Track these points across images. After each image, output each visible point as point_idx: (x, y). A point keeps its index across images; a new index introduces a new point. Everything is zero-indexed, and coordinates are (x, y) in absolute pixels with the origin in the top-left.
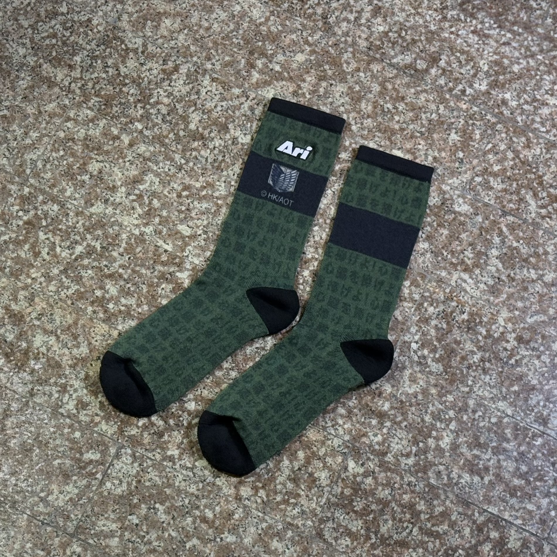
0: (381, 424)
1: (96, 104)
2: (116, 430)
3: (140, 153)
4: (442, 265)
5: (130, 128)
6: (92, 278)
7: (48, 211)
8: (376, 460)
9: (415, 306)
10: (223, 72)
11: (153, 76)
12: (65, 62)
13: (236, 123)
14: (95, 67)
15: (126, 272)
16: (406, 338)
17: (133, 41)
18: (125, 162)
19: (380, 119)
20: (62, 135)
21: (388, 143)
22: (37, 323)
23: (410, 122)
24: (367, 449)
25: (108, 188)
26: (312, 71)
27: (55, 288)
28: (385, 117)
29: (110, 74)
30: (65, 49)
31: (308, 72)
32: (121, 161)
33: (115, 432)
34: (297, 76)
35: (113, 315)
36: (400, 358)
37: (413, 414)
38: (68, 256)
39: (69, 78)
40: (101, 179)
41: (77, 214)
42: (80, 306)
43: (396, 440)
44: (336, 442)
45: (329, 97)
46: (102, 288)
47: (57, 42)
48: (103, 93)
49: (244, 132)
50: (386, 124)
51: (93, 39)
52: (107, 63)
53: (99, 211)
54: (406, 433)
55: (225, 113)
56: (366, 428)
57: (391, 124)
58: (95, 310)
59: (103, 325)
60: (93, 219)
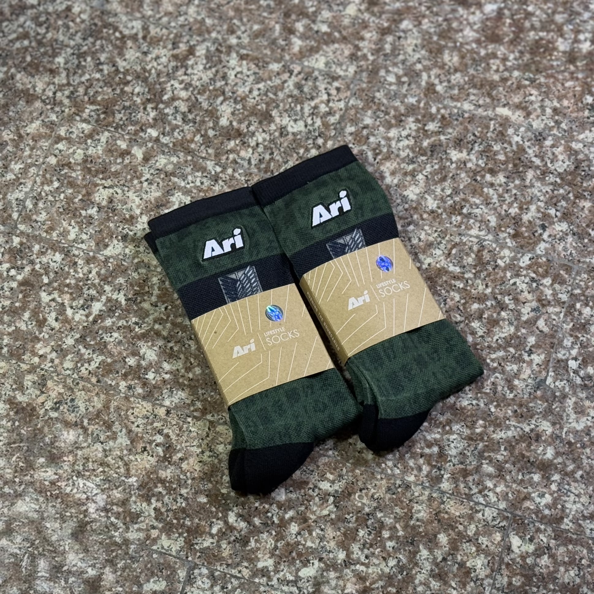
0: (547, 478)
1: (93, 113)
2: (183, 544)
3: (160, 167)
4: (591, 249)
5: (141, 137)
6: (120, 342)
7: (48, 263)
8: (549, 530)
9: (563, 310)
10: (254, 46)
11: (162, 66)
12: (44, 67)
13: (281, 108)
14: (85, 67)
15: (164, 327)
16: (560, 356)
17: (130, 25)
18: (141, 182)
19: (471, 71)
20: (53, 161)
21: (488, 100)
22: (54, 415)
23: (513, 69)
24: (534, 516)
25: (124, 220)
26: (371, 24)
27: (72, 363)
28: (479, 68)
29: (106, 72)
30: (42, 50)
31: (366, 27)
32: (136, 182)
33: (182, 548)
34: (352, 34)
35: (155, 387)
36: (557, 383)
38: (84, 318)
39: (52, 87)
40: (114, 210)
41: (88, 261)
42: (110, 382)
43: (572, 497)
44: (489, 513)
45: (399, 54)
46: (135, 353)
47: (30, 42)
48: (99, 99)
49: (293, 118)
50: (482, 76)
51: (77, 32)
52: (99, 59)
53: (117, 251)
54: (583, 486)
55: (264, 98)
56: (527, 488)
57: (488, 75)
58: (131, 385)
59: (144, 403)
60: (110, 264)
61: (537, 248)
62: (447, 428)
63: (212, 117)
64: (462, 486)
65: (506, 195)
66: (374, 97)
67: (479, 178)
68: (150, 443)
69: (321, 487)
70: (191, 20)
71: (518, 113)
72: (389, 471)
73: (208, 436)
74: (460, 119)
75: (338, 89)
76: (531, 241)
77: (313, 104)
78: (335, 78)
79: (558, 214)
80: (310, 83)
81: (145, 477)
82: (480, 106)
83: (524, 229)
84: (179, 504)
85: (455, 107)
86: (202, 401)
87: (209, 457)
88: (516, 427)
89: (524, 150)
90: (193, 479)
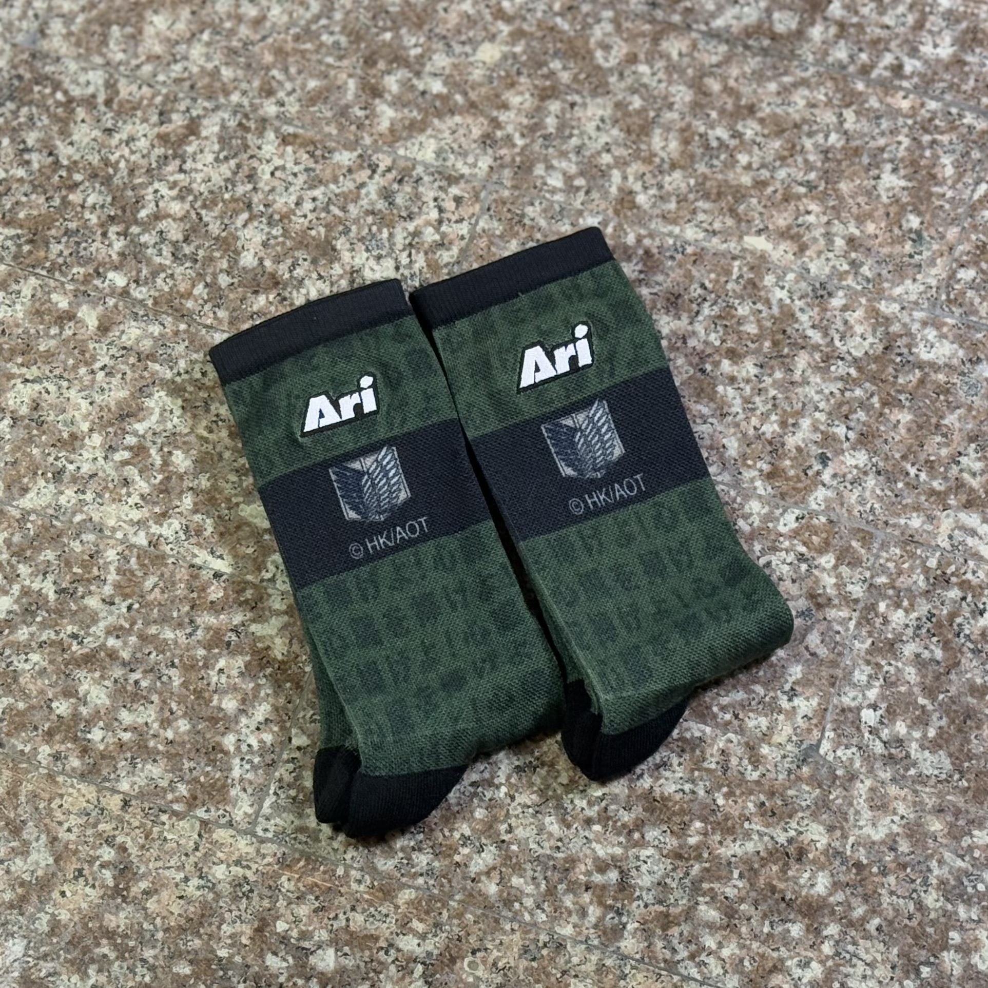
0: (815, 931)
1: (9, 243)
3: (129, 344)
4: (909, 501)
5: (96, 288)
6: (43, 672)
9: (855, 615)
10: (307, 119)
11: (138, 155)
13: (352, 235)
15: (125, 644)
16: (846, 701)
17: (82, 79)
18: (93, 372)
19: (702, 168)
21: (730, 222)
23: (778, 163)
25: (59, 443)
26: (523, 79)
28: (715, 162)
29: (36, 166)
31: (513, 85)
32: (83, 371)
34: (488, 98)
35: (103, 757)
37: (892, 893)
40: (40, 424)
42: (20, 747)
43: (860, 968)
45: (571, 136)
46: (69, 693)
48: (22, 215)
49: (375, 253)
50: (720, 177)
52: (24, 142)
53: (43, 501)
54: (881, 947)
55: (323, 215)
56: (778, 949)
57: (731, 175)
58: (59, 753)
59: (82, 787)
60: (29, 525)
61: (812, 498)
62: (636, 835)
63: (225, 251)
64: (659, 944)
65: (757, 399)
66: (523, 215)
67: (708, 367)
68: (91, 861)
69: (401, 946)
70: (195, 70)
71: (785, 245)
72: (527, 917)
73: (197, 849)
74: (679, 256)
75: (458, 200)
76: (800, 485)
77: (411, 227)
78: (453, 180)
79: (851, 435)
80: (408, 189)
81: (79, 926)
82: (714, 233)
83: (788, 463)
84: (138, 979)
85: (670, 234)
86: (188, 783)
87: (198, 888)
88: (761, 835)
89: (793, 315)
90: (166, 930)
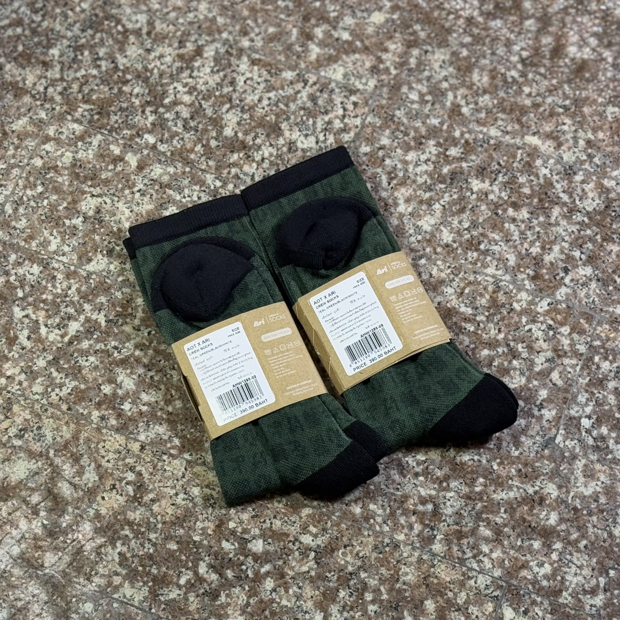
0: (548, 546)
1: (86, 113)
2: (147, 594)
3: (155, 177)
4: (616, 297)
5: (137, 143)
6: (96, 368)
7: (25, 275)
8: (546, 603)
9: (580, 363)
10: (267, 51)
11: (165, 66)
12: (37, 58)
13: (291, 121)
14: (81, 61)
15: (146, 354)
16: (573, 413)
17: (134, 18)
18: (133, 193)
19: (502, 94)
20: (38, 162)
21: (517, 127)
22: (17, 443)
23: (547, 94)
24: (530, 587)
25: (111, 234)
26: (397, 35)
27: (42, 387)
28: (510, 91)
29: (104, 68)
30: (36, 40)
31: (391, 38)
32: (127, 192)
33: (145, 598)
34: (376, 44)
35: (130, 420)
36: (567, 443)
37: (594, 526)
38: (59, 338)
39: (43, 81)
40: (101, 222)
41: (68, 276)
42: (81, 411)
43: (574, 569)
44: (482, 581)
45: (424, 70)
46: (111, 381)
47: (24, 30)
48: (94, 97)
49: (304, 133)
50: (512, 99)
51: (75, 22)
52: (97, 54)
53: (101, 267)
54: (586, 557)
55: (274, 108)
56: (525, 555)
57: (519, 99)
58: (104, 416)
59: (117, 436)
60: (91, 281)
61: (558, 293)
62: (445, 484)
63: (215, 126)
64: (455, 548)
65: (528, 233)
66: (394, 116)
67: (500, 212)
68: (121, 480)
69: (302, 540)
70: (201, 17)
71: (548, 143)
72: (378, 528)
73: (183, 477)
74: (485, 145)
75: (355, 104)
76: (551, 285)
77: (326, 118)
78: (353, 92)
79: (583, 257)
80: (326, 96)
81: (112, 518)
82: (507, 133)
83: (545, 271)
84: (146, 550)
85: (481, 132)
86: (180, 438)
87: (184, 500)
88: (518, 488)
89: (552, 184)
90: (164, 523)
